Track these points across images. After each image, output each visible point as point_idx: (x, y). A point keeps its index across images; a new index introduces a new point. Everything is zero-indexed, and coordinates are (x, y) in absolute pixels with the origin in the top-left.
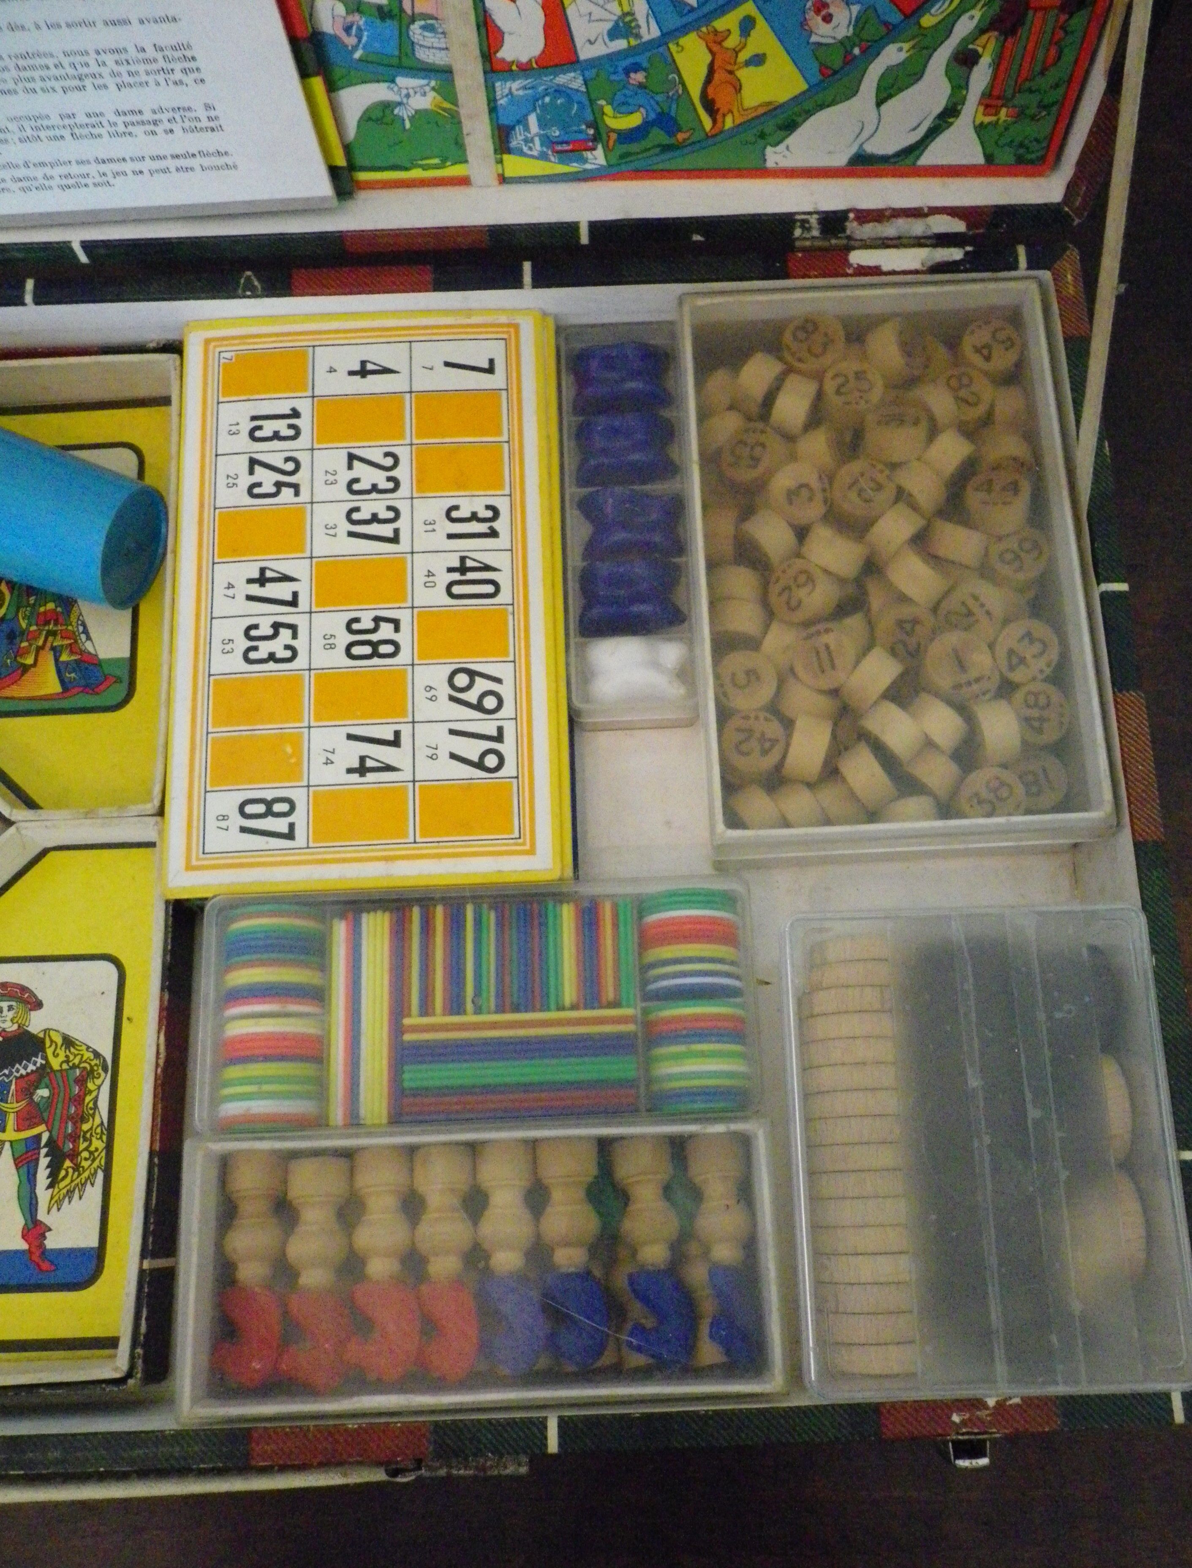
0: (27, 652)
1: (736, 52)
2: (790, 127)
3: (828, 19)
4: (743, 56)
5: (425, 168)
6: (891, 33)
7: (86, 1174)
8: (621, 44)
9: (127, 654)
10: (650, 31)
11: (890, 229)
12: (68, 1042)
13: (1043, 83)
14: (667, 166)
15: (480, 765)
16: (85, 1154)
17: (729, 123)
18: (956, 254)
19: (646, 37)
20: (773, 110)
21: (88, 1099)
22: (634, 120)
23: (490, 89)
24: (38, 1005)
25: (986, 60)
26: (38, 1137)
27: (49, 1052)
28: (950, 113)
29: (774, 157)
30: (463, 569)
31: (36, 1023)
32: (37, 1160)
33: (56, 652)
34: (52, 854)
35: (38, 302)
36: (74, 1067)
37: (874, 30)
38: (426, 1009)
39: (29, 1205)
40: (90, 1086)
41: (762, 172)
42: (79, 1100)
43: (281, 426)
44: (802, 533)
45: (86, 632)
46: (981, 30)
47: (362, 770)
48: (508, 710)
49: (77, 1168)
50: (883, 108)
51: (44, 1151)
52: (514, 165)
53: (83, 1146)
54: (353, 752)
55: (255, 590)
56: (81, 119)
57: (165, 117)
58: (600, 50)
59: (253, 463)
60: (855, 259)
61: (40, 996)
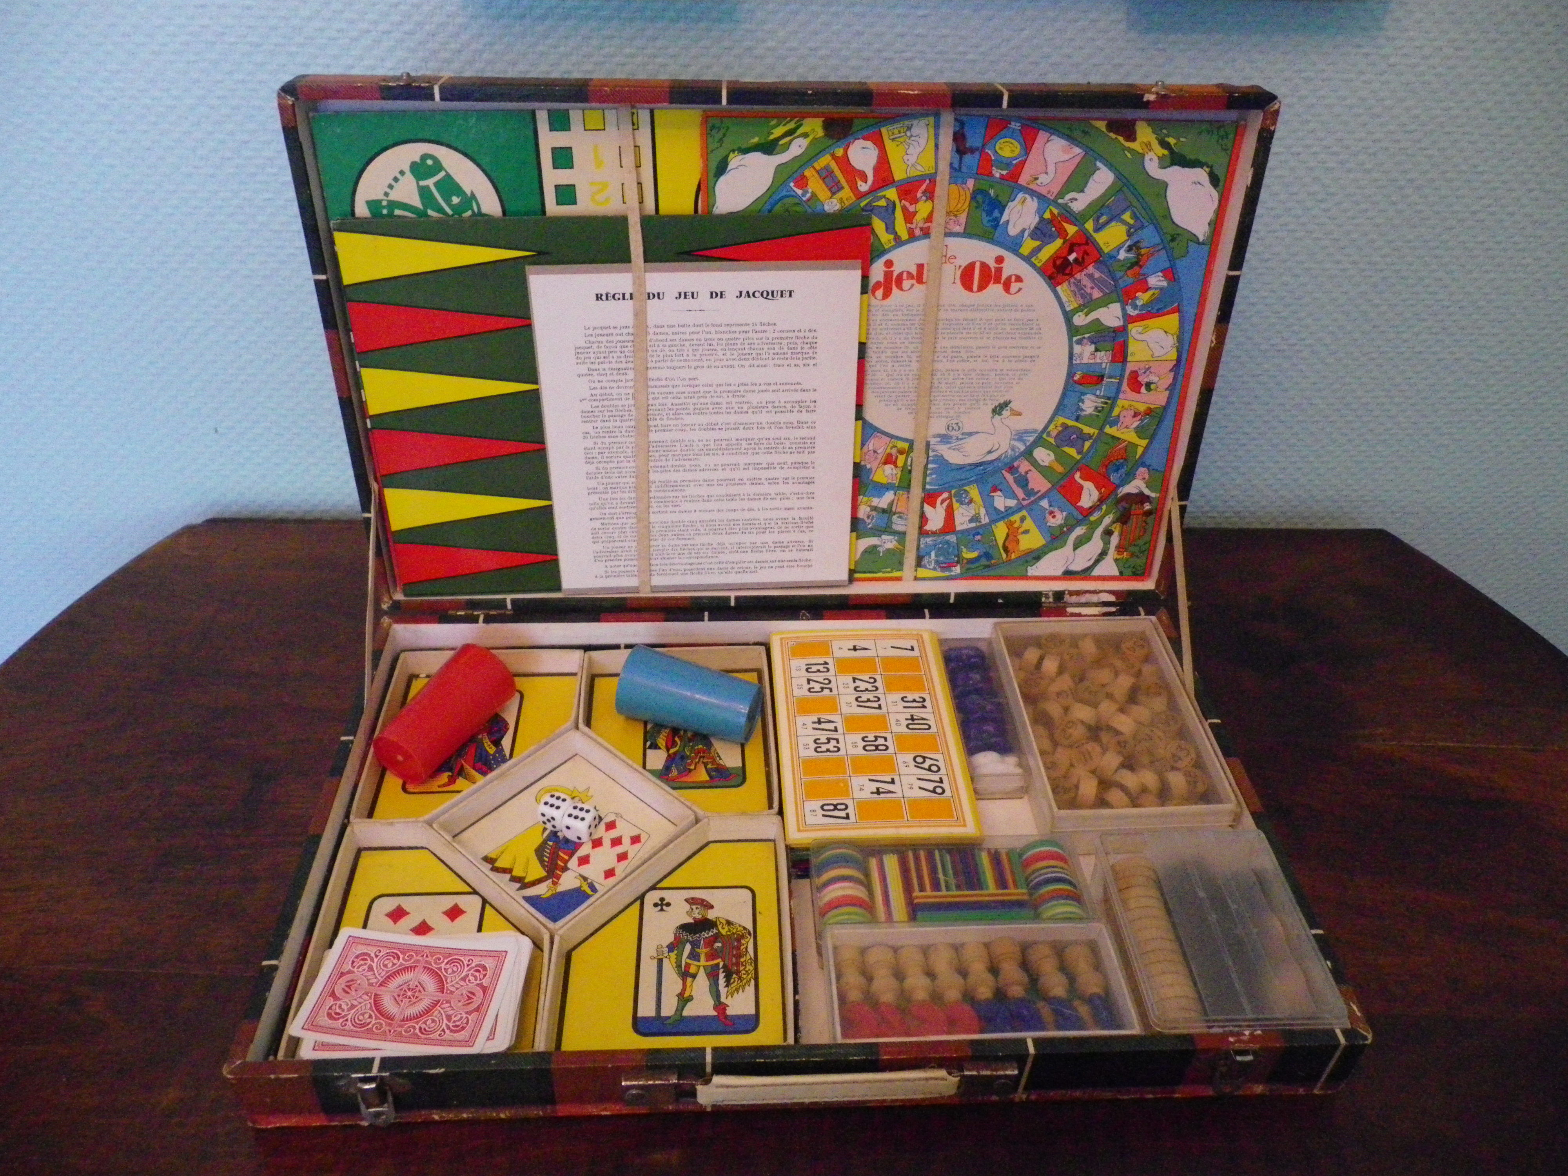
0: (690, 764)
1: (1018, 528)
2: (1038, 558)
3: (1054, 517)
4: (1021, 530)
5: (884, 573)
6: (1079, 523)
7: (745, 981)
8: (973, 525)
9: (741, 765)
10: (985, 520)
11: (1083, 599)
12: (729, 923)
13: (1141, 542)
14: (986, 574)
15: (934, 791)
16: (744, 972)
17: (1013, 556)
18: (1113, 609)
19: (983, 522)
20: (1032, 551)
21: (742, 947)
22: (974, 555)
23: (919, 540)
24: (712, 907)
25: (1116, 534)
26: (718, 965)
27: (720, 927)
28: (1103, 554)
29: (1032, 571)
30: (912, 719)
31: (711, 915)
33: (705, 764)
34: (711, 845)
35: (710, 620)
36: (734, 934)
37: (1072, 521)
38: (922, 889)
39: (716, 995)
40: (743, 942)
41: (1025, 577)
42: (738, 948)
43: (821, 668)
44: (1066, 709)
45: (719, 756)
46: (1113, 522)
47: (878, 792)
48: (943, 771)
49: (740, 978)
50: (1077, 551)
51: (721, 971)
52: (922, 573)
53: (742, 968)
54: (874, 786)
55: (816, 726)
56: (759, 545)
57: (791, 545)
58: (965, 527)
59: (809, 681)
60: (1070, 610)
61: (712, 903)
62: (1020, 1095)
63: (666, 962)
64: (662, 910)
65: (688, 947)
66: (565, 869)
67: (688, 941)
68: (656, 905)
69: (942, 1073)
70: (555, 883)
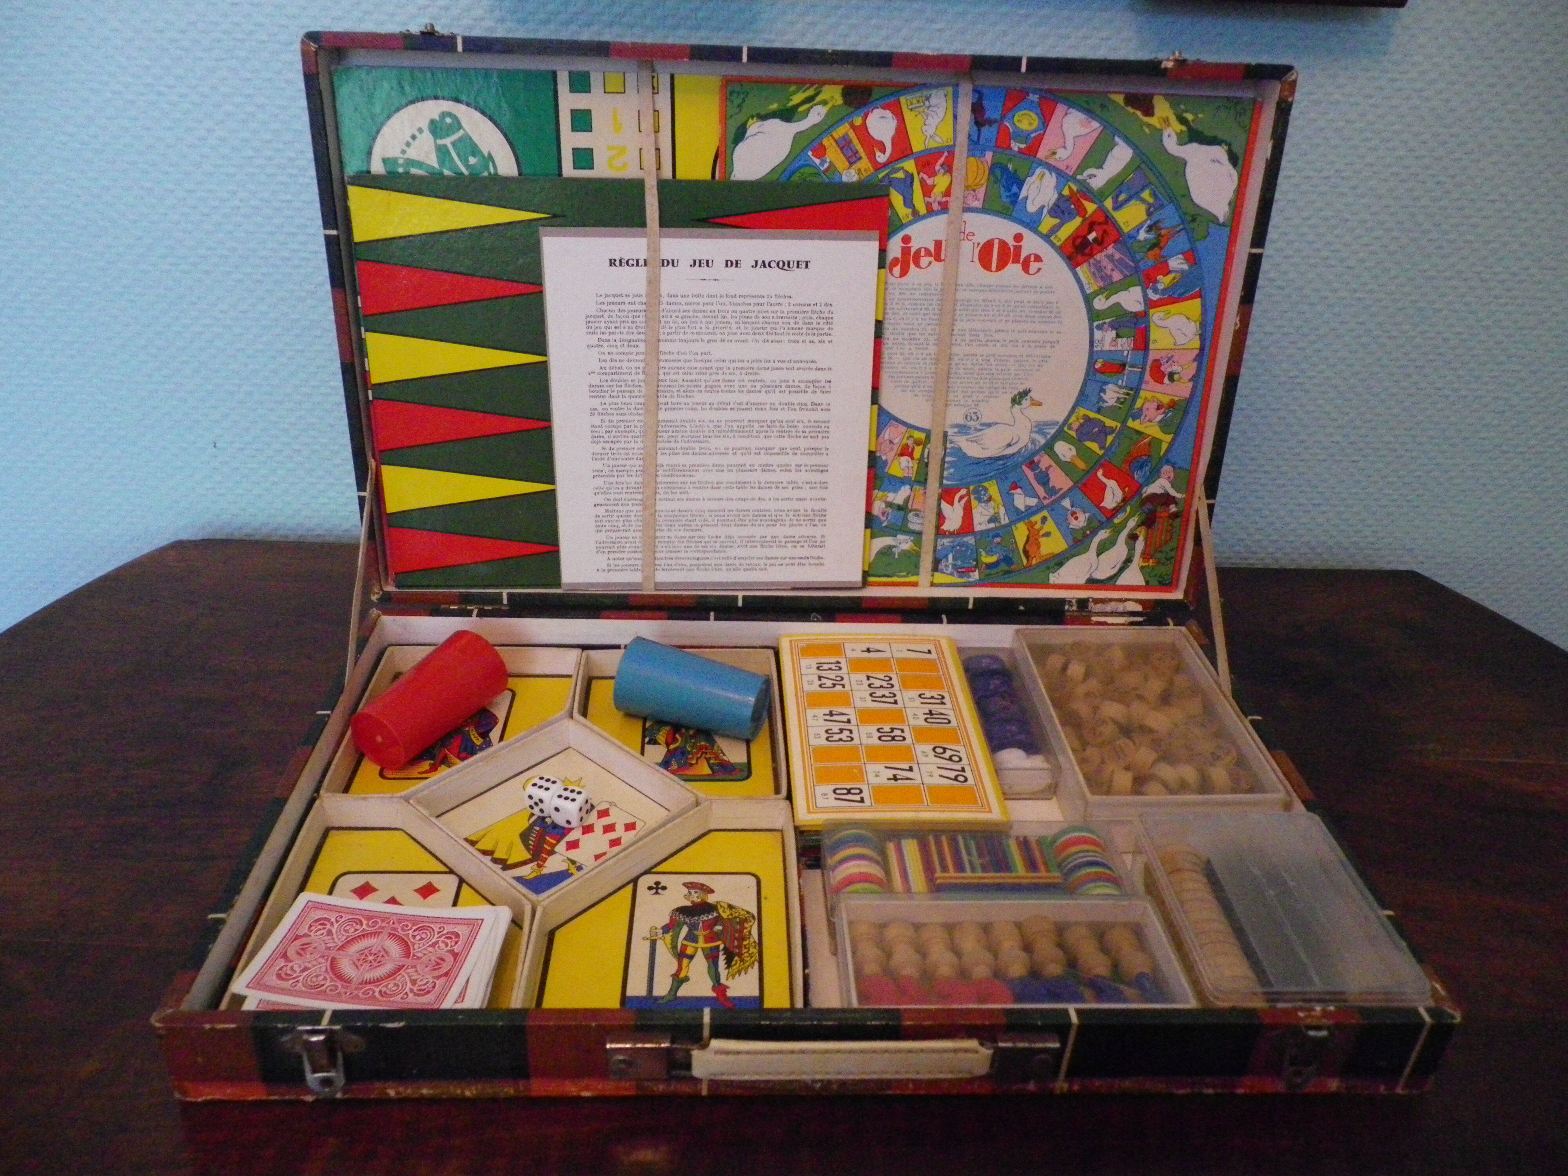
0: (692, 759)
1: (1039, 531)
2: (1060, 564)
3: (1076, 518)
4: (1042, 533)
5: (899, 577)
6: (1101, 526)
7: (748, 964)
8: (992, 525)
9: (746, 761)
10: (1005, 520)
11: (1109, 608)
12: (731, 907)
13: (1166, 549)
14: (1007, 581)
15: (956, 779)
16: (746, 955)
17: (1034, 562)
18: (1140, 619)
19: (1003, 523)
20: (1055, 556)
21: (745, 931)
22: (993, 559)
23: (936, 541)
24: (712, 892)
25: (1141, 538)
26: (718, 947)
27: (721, 911)
28: (1128, 561)
29: (1053, 579)
30: (931, 713)
31: (711, 899)
32: (717, 957)
33: (708, 760)
34: (713, 833)
35: (716, 619)
36: (736, 917)
37: (1095, 524)
38: (945, 870)
39: (715, 976)
40: (746, 925)
41: (1048, 586)
42: (741, 931)
43: (833, 666)
44: (1096, 709)
45: (722, 753)
46: (1139, 525)
47: (895, 778)
48: (965, 761)
49: (742, 960)
50: (1102, 557)
51: (721, 953)
52: (939, 578)
53: (744, 951)
54: (890, 773)
55: (828, 718)
56: (768, 539)
57: (802, 540)
58: (984, 527)
59: (820, 678)
60: (1095, 619)
61: (712, 887)
62: (1061, 1085)
63: (660, 945)
64: (657, 893)
65: (685, 930)
66: (552, 853)
67: (685, 923)
68: (650, 888)
69: (973, 1044)
70: (539, 866)
